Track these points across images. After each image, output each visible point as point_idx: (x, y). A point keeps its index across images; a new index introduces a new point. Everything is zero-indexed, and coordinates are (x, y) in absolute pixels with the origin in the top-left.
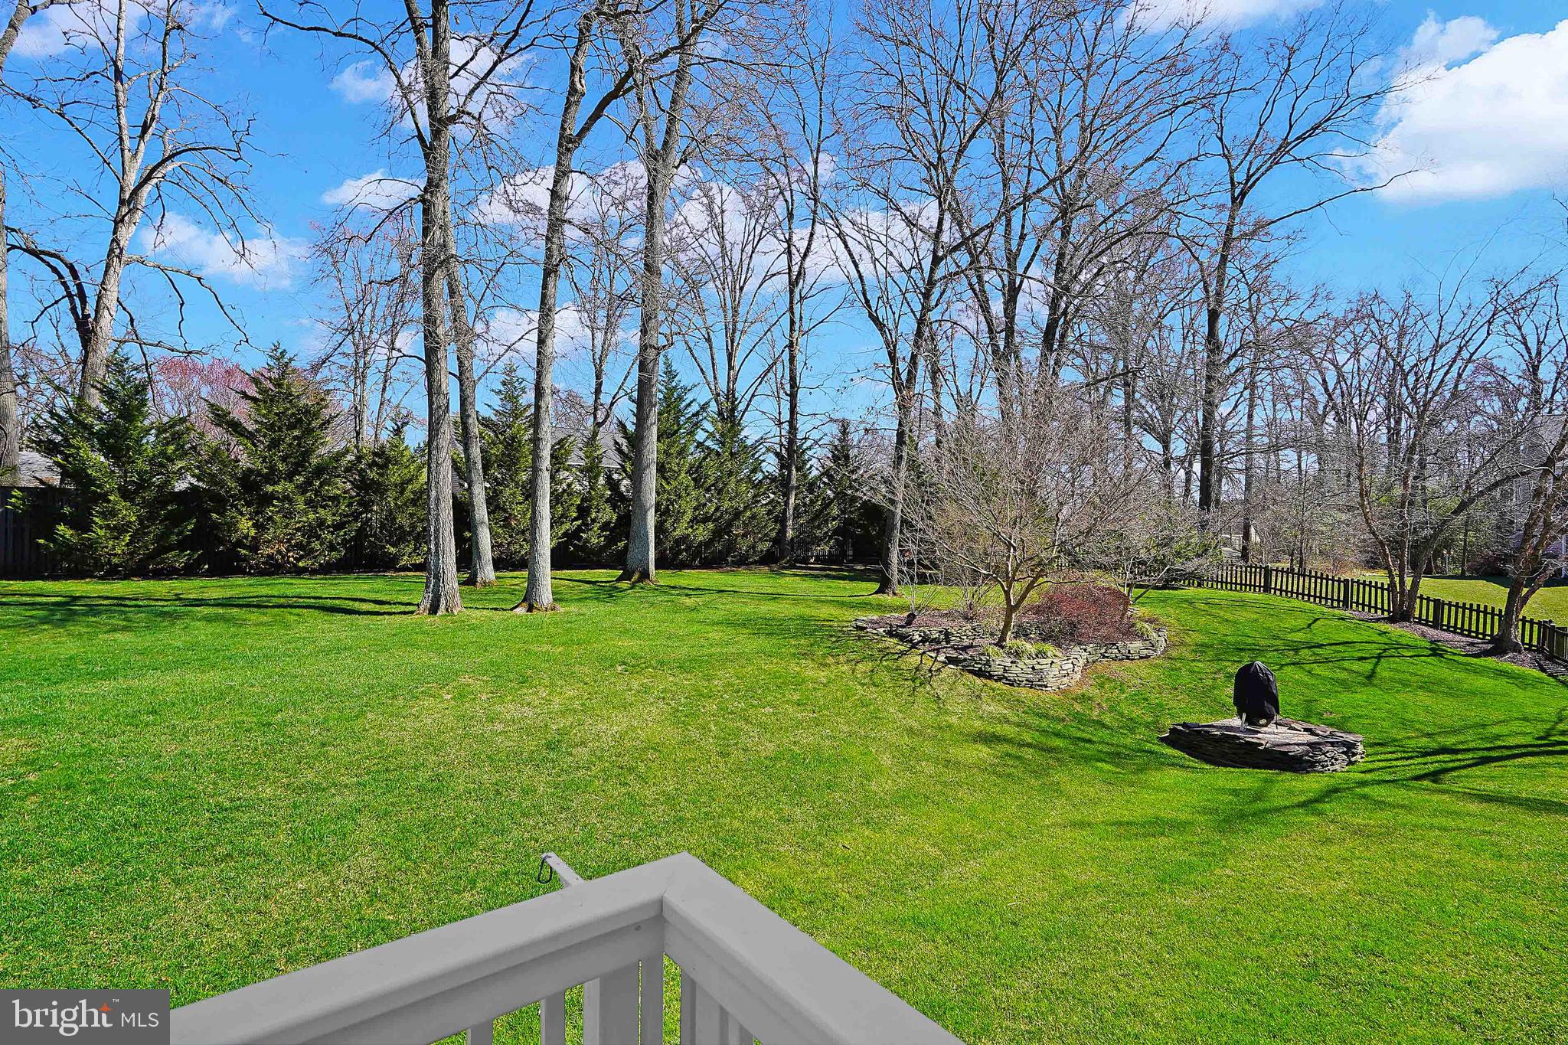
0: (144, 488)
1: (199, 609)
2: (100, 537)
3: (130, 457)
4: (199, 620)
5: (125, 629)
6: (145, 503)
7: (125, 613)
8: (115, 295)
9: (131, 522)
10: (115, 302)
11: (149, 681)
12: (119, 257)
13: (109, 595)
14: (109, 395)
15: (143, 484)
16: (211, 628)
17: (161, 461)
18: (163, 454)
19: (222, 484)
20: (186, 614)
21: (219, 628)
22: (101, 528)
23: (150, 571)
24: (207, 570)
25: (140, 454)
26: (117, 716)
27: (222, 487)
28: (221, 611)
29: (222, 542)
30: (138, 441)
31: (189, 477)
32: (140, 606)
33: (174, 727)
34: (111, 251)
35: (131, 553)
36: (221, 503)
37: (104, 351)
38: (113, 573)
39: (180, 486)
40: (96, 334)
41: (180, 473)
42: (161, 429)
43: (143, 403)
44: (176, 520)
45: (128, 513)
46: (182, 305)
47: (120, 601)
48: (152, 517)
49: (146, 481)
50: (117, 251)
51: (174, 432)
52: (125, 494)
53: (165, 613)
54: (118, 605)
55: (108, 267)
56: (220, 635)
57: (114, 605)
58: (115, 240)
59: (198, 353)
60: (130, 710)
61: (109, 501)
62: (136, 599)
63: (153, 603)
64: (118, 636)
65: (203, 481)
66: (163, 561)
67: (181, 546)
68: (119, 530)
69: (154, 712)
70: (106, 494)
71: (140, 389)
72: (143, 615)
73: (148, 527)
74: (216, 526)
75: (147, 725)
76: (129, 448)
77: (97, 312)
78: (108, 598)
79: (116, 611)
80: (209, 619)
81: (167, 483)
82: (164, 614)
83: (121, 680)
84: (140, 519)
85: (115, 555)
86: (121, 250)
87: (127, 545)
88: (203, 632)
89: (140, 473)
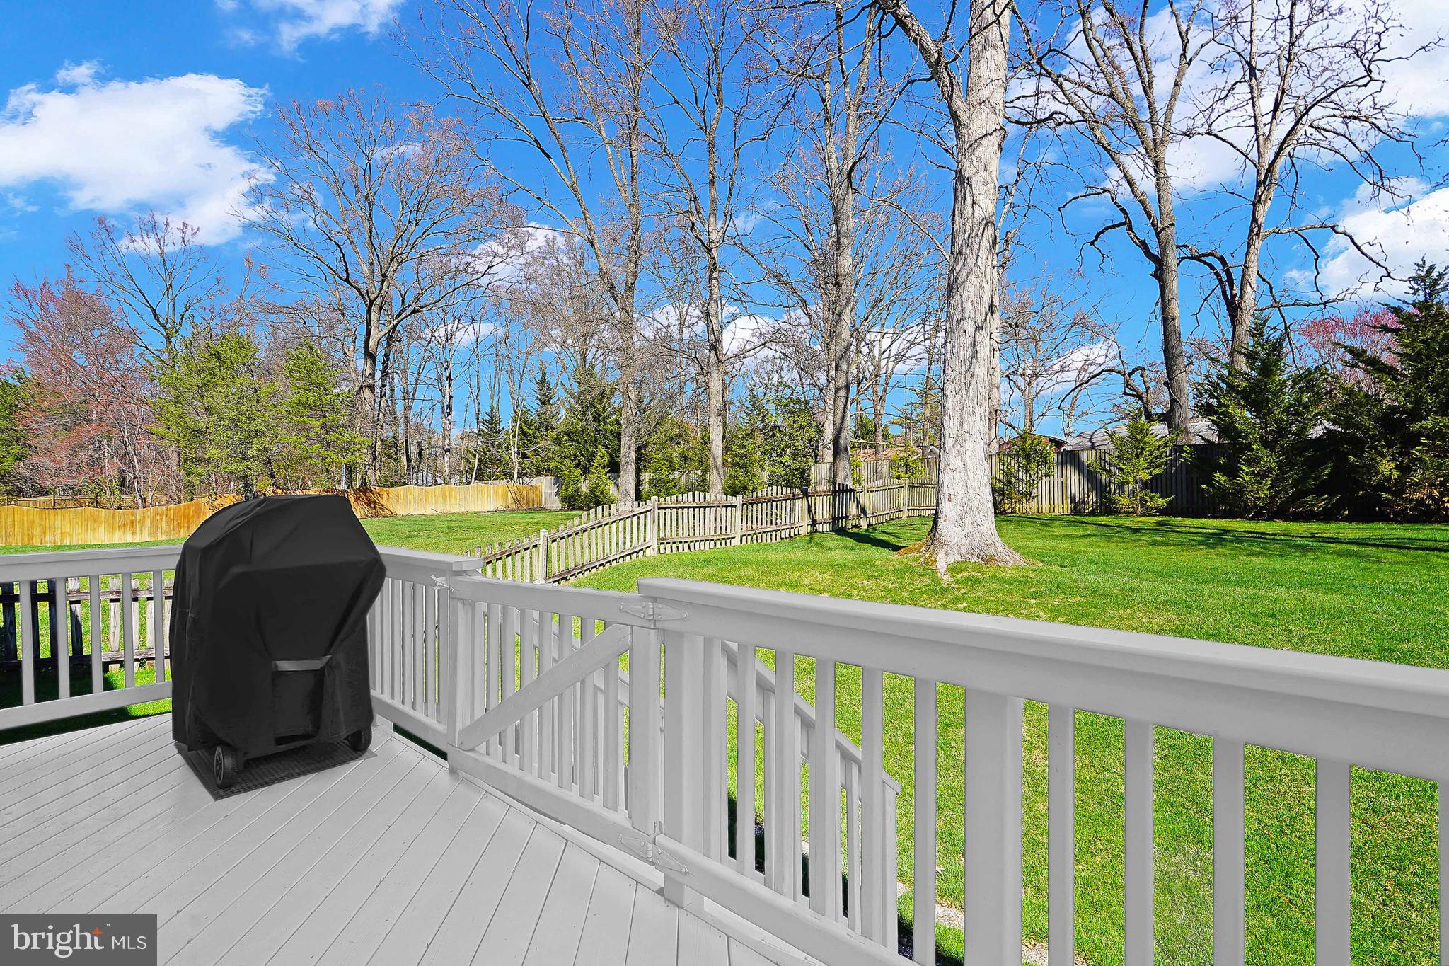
0: (1283, 436)
1: (1331, 545)
2: (1246, 482)
3: (1270, 409)
4: (1331, 554)
5: (1260, 554)
6: (1284, 451)
7: (1263, 543)
8: (1255, 270)
9: (1272, 469)
10: (1256, 275)
11: (1275, 592)
12: (1257, 235)
13: (1253, 530)
14: (1251, 356)
15: (1281, 432)
16: (1340, 561)
17: (1298, 410)
18: (1298, 401)
19: (1358, 426)
20: (1318, 548)
21: (1349, 562)
22: (1247, 474)
23: (1291, 514)
24: (1347, 515)
25: (1278, 405)
26: (1243, 613)
27: (1360, 429)
28: (1354, 548)
29: (1361, 485)
30: (1276, 395)
31: (1324, 421)
32: (1278, 540)
33: (1291, 631)
34: (1252, 231)
35: (1273, 497)
36: (1358, 446)
37: (1248, 321)
38: (1258, 515)
39: (1316, 432)
40: (1241, 309)
41: (1315, 421)
42: (1297, 380)
43: (1280, 358)
44: (1313, 465)
45: (1269, 460)
46: (1316, 260)
47: (1261, 535)
48: (1291, 464)
49: (1283, 429)
50: (1256, 230)
51: (1307, 380)
52: (1266, 444)
53: (1298, 545)
54: (1258, 538)
55: (1249, 246)
56: (1350, 567)
57: (1255, 537)
58: (1254, 220)
59: (1334, 300)
60: (1254, 611)
61: (1252, 450)
62: (1275, 535)
63: (1288, 538)
64: (1255, 559)
65: (1339, 425)
66: (1302, 505)
67: (1318, 491)
68: (1261, 476)
69: (1273, 616)
70: (1250, 444)
71: (1277, 347)
72: (1279, 546)
73: (1287, 472)
74: (1354, 468)
75: (1267, 624)
76: (1268, 400)
77: (1241, 289)
78: (1251, 533)
79: (1255, 541)
80: (1340, 554)
81: (1303, 429)
82: (1297, 547)
83: (1251, 589)
84: (1278, 464)
85: (1259, 498)
86: (1260, 228)
87: (1269, 489)
88: (1331, 563)
89: (1279, 422)
